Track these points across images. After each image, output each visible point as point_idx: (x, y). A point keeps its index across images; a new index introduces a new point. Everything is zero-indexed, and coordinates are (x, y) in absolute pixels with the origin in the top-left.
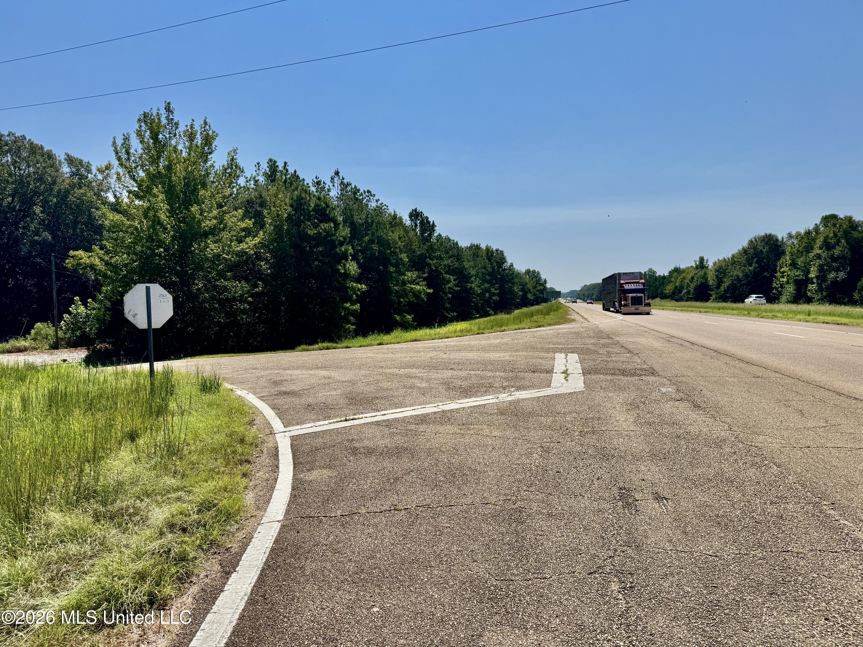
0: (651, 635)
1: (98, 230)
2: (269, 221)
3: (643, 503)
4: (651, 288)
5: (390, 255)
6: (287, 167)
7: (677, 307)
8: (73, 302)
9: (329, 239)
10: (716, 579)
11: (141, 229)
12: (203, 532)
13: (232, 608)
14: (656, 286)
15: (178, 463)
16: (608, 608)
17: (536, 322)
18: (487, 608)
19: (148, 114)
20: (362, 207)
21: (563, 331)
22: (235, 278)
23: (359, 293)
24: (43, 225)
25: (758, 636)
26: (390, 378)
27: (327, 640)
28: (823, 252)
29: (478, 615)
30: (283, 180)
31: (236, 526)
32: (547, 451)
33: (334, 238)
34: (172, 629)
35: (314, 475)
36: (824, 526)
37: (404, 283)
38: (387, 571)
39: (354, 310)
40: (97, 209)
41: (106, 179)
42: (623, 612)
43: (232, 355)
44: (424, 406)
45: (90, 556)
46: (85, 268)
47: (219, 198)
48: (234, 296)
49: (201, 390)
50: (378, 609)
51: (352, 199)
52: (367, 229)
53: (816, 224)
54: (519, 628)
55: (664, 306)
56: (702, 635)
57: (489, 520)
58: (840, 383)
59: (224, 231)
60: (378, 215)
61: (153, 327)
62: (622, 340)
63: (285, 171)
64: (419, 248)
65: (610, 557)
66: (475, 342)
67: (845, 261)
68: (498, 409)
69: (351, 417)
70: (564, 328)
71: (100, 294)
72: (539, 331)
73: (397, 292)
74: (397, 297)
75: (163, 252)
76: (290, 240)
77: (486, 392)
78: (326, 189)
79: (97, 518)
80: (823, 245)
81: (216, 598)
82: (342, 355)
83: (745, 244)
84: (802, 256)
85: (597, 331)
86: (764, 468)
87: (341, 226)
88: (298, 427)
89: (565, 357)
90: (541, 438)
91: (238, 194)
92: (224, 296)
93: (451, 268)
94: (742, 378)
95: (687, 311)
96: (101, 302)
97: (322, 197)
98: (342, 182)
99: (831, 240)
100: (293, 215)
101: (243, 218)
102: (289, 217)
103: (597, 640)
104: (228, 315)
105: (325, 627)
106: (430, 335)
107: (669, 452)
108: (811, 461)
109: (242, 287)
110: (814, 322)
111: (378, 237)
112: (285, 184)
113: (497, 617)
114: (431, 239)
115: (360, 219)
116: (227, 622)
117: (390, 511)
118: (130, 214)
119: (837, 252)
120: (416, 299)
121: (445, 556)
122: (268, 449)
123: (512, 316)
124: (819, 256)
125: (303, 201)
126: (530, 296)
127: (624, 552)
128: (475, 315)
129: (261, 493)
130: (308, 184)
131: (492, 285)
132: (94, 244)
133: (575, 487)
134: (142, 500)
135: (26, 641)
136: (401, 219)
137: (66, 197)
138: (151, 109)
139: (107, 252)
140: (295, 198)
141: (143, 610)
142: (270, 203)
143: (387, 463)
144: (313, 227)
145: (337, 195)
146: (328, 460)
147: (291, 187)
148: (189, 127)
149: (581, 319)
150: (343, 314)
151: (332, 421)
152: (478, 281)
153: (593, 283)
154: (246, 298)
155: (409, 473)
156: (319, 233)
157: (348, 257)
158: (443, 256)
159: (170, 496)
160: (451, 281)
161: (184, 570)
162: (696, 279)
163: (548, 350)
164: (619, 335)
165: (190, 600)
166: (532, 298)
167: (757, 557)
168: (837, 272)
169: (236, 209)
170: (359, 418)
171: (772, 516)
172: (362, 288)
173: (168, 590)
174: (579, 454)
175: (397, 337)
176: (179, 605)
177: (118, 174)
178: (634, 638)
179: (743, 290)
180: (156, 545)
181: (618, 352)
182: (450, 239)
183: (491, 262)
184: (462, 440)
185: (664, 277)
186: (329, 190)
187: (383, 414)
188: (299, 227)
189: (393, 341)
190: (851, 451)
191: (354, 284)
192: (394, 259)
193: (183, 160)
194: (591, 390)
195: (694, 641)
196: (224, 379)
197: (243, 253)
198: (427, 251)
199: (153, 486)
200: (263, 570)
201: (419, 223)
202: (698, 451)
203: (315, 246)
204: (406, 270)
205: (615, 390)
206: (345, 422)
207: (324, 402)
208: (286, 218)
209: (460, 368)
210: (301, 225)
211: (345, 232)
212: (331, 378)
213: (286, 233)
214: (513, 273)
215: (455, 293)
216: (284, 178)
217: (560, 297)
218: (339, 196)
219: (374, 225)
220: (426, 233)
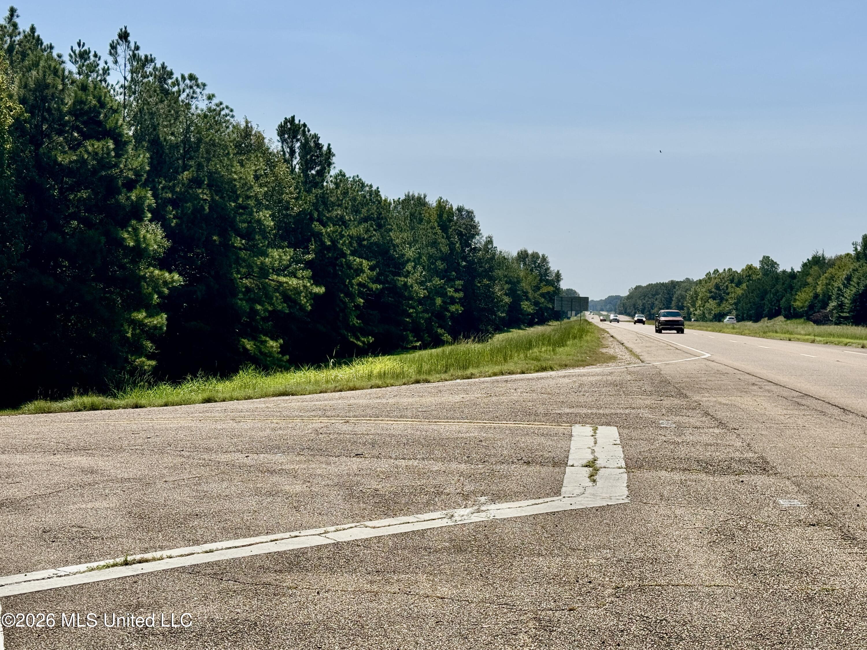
4: (768, 296)
5: (236, 213)
6: (15, 20)
7: (818, 336)
9: (104, 173)
14: (777, 291)
17: (537, 359)
20: (177, 109)
21: (591, 379)
23: (166, 291)
26: (225, 472)
30: (6, 46)
33: (115, 171)
37: (264, 272)
39: (155, 327)
44: (296, 533)
51: (155, 91)
52: (187, 155)
55: (791, 333)
60: (211, 127)
62: (706, 399)
64: (296, 199)
66: (410, 400)
68: (451, 540)
69: (138, 557)
70: (592, 373)
72: (542, 378)
73: (248, 290)
74: (247, 301)
76: (18, 173)
77: (428, 504)
78: (100, 67)
82: (124, 423)
85: (658, 379)
87: (130, 148)
88: (21, 577)
89: (592, 433)
90: (538, 600)
93: (365, 243)
95: (839, 344)
97: (91, 85)
98: (134, 55)
100: (25, 121)
102: (18, 122)
106: (317, 382)
107: (789, 630)
111: (211, 174)
112: (11, 55)
114: (323, 181)
115: (173, 134)
120: (289, 307)
123: (486, 346)
125: (50, 91)
126: (526, 306)
128: (412, 342)
130: (59, 56)
131: (450, 280)
136: (260, 138)
140: (32, 85)
144: (70, 148)
145: (122, 81)
147: (23, 60)
149: (627, 356)
150: (129, 335)
151: (94, 565)
152: (419, 273)
156: (83, 162)
157: (143, 212)
158: (347, 218)
160: (363, 271)
162: (855, 280)
163: (558, 419)
164: (700, 390)
166: (530, 310)
170: (154, 559)
172: (173, 281)
174: (612, 637)
175: (245, 386)
181: (698, 424)
182: (363, 184)
183: (447, 233)
184: (374, 604)
185: (793, 275)
186: (106, 71)
187: (208, 549)
188: (38, 145)
189: (235, 394)
191: (157, 272)
192: (244, 222)
194: (641, 501)
198: (315, 206)
201: (300, 148)
202: (847, 630)
203: (72, 189)
204: (270, 245)
205: (689, 503)
206: (124, 568)
207: (79, 523)
208: (10, 127)
209: (375, 452)
210: (43, 143)
211: (140, 159)
212: (96, 472)
213: (10, 158)
214: (493, 258)
215: (371, 295)
216: (9, 42)
217: (587, 310)
218: (127, 84)
219: (202, 149)
220: (312, 168)
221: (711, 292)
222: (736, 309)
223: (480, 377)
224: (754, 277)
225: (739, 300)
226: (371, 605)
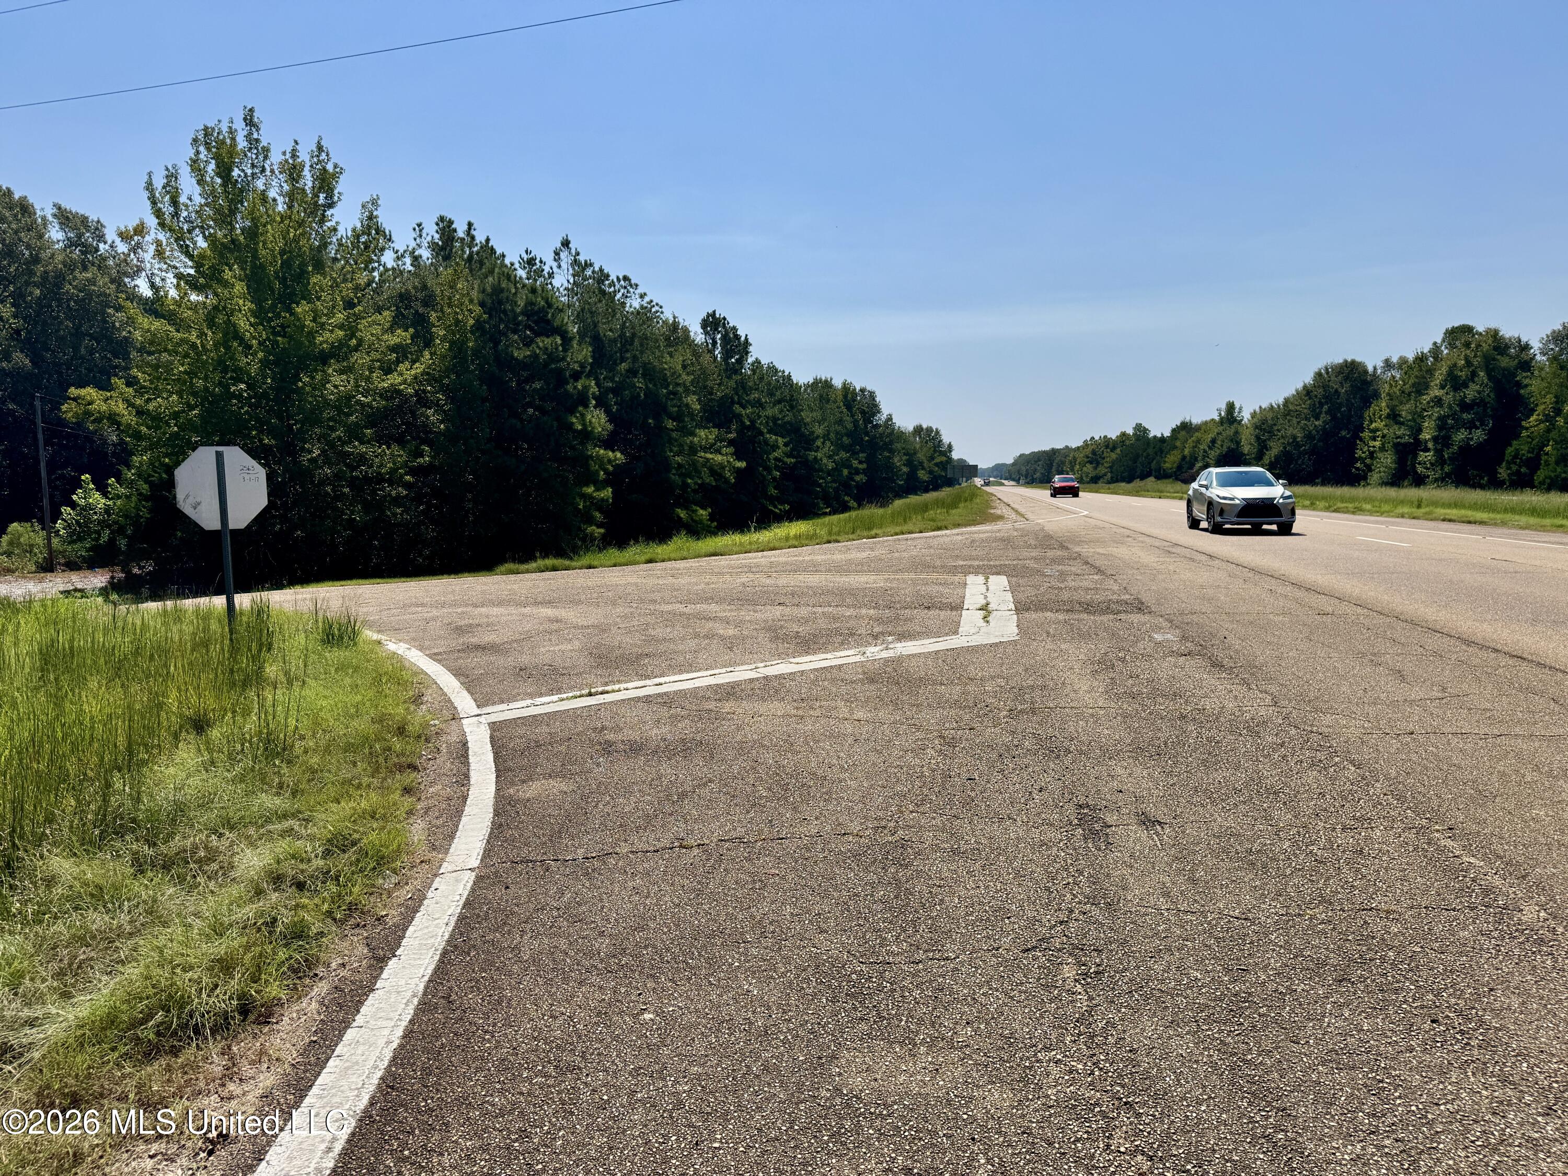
0: (1131, 1051)
1: (122, 348)
2: (442, 333)
3: (1120, 830)
4: (1140, 460)
5: (667, 398)
6: (472, 232)
8: (78, 484)
9: (553, 366)
10: (1245, 958)
11: (203, 346)
12: (334, 889)
13: (391, 1019)
14: (1148, 455)
15: (285, 770)
16: (1058, 1008)
17: (933, 520)
18: (845, 1011)
19: (213, 129)
20: (613, 307)
21: (981, 536)
22: (381, 439)
23: (611, 468)
24: (17, 340)
25: (1316, 1051)
26: (670, 619)
27: (561, 1069)
28: (1447, 393)
29: (829, 1023)
30: (465, 256)
31: (394, 879)
32: (952, 743)
33: (563, 365)
34: (283, 1055)
35: (532, 790)
36: (1435, 866)
37: (693, 450)
38: (668, 950)
39: (602, 500)
40: (119, 308)
41: (135, 253)
42: (1084, 1014)
43: (378, 580)
44: (732, 669)
45: (130, 934)
46: (98, 420)
47: (348, 289)
48: (379, 473)
49: (323, 641)
50: (651, 1016)
51: (594, 293)
52: (623, 350)
53: (1435, 343)
54: (902, 1044)
55: (1162, 492)
56: (1219, 1050)
57: (848, 861)
58: (1469, 623)
59: (356, 351)
60: (644, 323)
61: (232, 526)
62: (1085, 550)
63: (468, 239)
64: (719, 385)
65: (1061, 923)
66: (823, 557)
67: (1485, 410)
68: (864, 673)
69: (600, 689)
70: (983, 530)
71: (129, 470)
72: (938, 536)
73: (680, 466)
74: (679, 476)
75: (245, 391)
76: (481, 367)
77: (842, 643)
78: (545, 273)
79: (139, 866)
80: (1446, 380)
81: (361, 1003)
82: (581, 581)
83: (1308, 379)
84: (1407, 401)
85: (1041, 535)
86: (1332, 770)
87: (575, 343)
88: (504, 707)
89: (984, 581)
90: (942, 722)
91: (382, 282)
92: (361, 472)
93: (780, 422)
94: (1298, 616)
96: (131, 483)
97: (539, 288)
98: (575, 260)
99: (1461, 371)
100: (484, 321)
101: (392, 326)
102: (478, 325)
103: (1037, 1061)
104: (367, 507)
105: (558, 1047)
106: (741, 544)
107: (1166, 743)
108: (1414, 757)
109: (392, 454)
110: (1427, 519)
111: (645, 365)
112: (470, 264)
113: (863, 1026)
114: (742, 368)
115: (610, 330)
116: (382, 1042)
117: (671, 849)
118: (182, 320)
119: (1471, 393)
120: (715, 480)
121: (771, 923)
122: (449, 746)
123: (889, 510)
124: (1438, 401)
125: (505, 295)
126: (922, 475)
127: (1085, 913)
128: (822, 508)
129: (439, 822)
130: (512, 264)
131: (854, 453)
132: (116, 375)
133: (1000, 804)
134: (221, 835)
135: (18, 1080)
136: (686, 331)
137: (59, 286)
138: (219, 121)
139: (141, 390)
140: (489, 289)
141: (229, 1024)
142: (442, 299)
143: (665, 768)
144: (524, 345)
145: (566, 284)
146: (559, 764)
147: (481, 268)
148: (288, 156)
149: (1014, 516)
150: (581, 507)
151: (564, 696)
152: (828, 447)
153: (1036, 450)
154: (402, 476)
155: (705, 785)
156: (535, 356)
157: (589, 400)
158: (763, 400)
159: (271, 827)
160: (778, 447)
161: (303, 954)
162: (1219, 442)
163: (954, 570)
164: (1080, 543)
165: (314, 1005)
166: (926, 479)
167: (1317, 919)
168: (1470, 429)
169: (379, 310)
170: (613, 691)
171: (1344, 851)
172: (616, 459)
173: (274, 990)
174: (1008, 750)
175: (680, 549)
176: (295, 1015)
177: (158, 243)
178: (1102, 1057)
179: (1303, 463)
180: (249, 911)
181: (1079, 572)
182: (776, 370)
183: (851, 412)
184: (801, 726)
185: (1162, 440)
186: (551, 275)
187: (658, 683)
188: (496, 343)
189: (673, 555)
190: (1486, 739)
191: (602, 451)
192: (674, 406)
193: (278, 219)
194: (1030, 638)
195: (1205, 1060)
196: (365, 623)
197: (394, 392)
198: (736, 390)
199: (239, 810)
200: (445, 953)
201: (720, 339)
202: (1218, 742)
203: (527, 381)
204: (697, 426)
205: (1072, 639)
206: (589, 698)
207: (549, 663)
208: (471, 327)
209: (796, 601)
210: (501, 341)
211: (584, 353)
212: (561, 621)
213: (473, 355)
214: (892, 433)
215: (786, 468)
216: (468, 252)
217: (976, 476)
218: (570, 286)
219: (637, 342)
220: (732, 357)
221: (1088, 457)
222: (1111, 472)
223: (883, 536)
224: (1127, 443)
225: (1113, 462)
226: (798, 727)
